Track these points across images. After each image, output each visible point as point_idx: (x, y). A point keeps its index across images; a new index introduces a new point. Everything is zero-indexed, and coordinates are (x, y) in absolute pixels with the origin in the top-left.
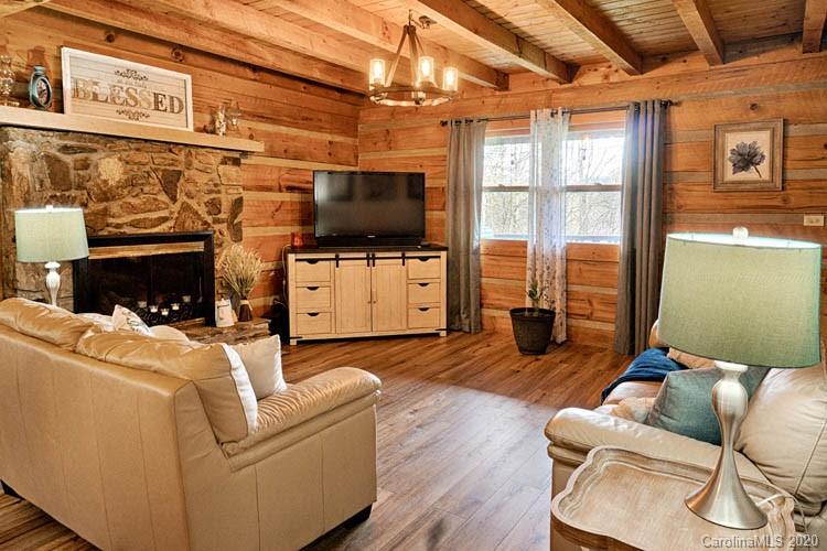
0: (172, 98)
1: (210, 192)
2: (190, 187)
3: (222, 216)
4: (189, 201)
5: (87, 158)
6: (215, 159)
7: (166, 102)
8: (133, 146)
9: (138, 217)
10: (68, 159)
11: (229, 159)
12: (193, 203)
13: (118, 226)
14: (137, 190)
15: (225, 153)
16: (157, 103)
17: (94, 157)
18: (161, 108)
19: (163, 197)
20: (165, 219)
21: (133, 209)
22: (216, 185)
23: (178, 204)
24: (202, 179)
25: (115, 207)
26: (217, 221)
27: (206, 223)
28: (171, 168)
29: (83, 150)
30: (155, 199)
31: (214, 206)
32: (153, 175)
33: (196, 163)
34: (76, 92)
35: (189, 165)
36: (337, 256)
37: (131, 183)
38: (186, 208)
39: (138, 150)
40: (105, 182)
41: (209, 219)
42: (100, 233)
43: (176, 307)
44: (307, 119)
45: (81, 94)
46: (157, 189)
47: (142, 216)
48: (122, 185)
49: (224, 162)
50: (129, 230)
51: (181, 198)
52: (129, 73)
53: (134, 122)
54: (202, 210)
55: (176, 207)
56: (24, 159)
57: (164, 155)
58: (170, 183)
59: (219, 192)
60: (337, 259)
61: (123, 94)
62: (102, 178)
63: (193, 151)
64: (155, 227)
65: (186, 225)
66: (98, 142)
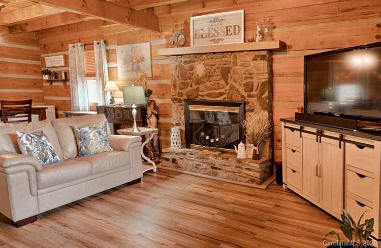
0: (235, 26)
1: (246, 78)
2: (236, 76)
3: (254, 93)
4: (235, 84)
5: (191, 66)
6: (249, 57)
7: (232, 30)
8: (209, 57)
9: (210, 92)
10: (186, 66)
11: (258, 56)
12: (237, 85)
13: (202, 96)
14: (211, 78)
15: (256, 53)
16: (228, 30)
17: (195, 64)
18: (229, 34)
19: (222, 82)
20: (221, 94)
21: (207, 88)
22: (251, 74)
23: (229, 85)
24: (243, 70)
25: (202, 87)
26: (249, 96)
27: (243, 96)
28: (225, 66)
29: (191, 62)
30: (218, 83)
31: (249, 88)
32: (217, 70)
33: (239, 62)
35: (235, 64)
37: (208, 76)
38: (232, 87)
39: (212, 58)
40: (198, 75)
41: (245, 94)
42: (197, 99)
44: (348, 10)
46: (219, 77)
47: (213, 91)
48: (205, 76)
49: (255, 59)
50: (207, 98)
51: (231, 82)
52: (216, 20)
53: (217, 44)
54: (242, 89)
55: (228, 87)
56: (173, 68)
57: (223, 59)
58: (225, 73)
59: (252, 78)
61: (213, 32)
62: (197, 74)
63: (237, 55)
64: (219, 97)
65: (233, 97)
66: (196, 57)
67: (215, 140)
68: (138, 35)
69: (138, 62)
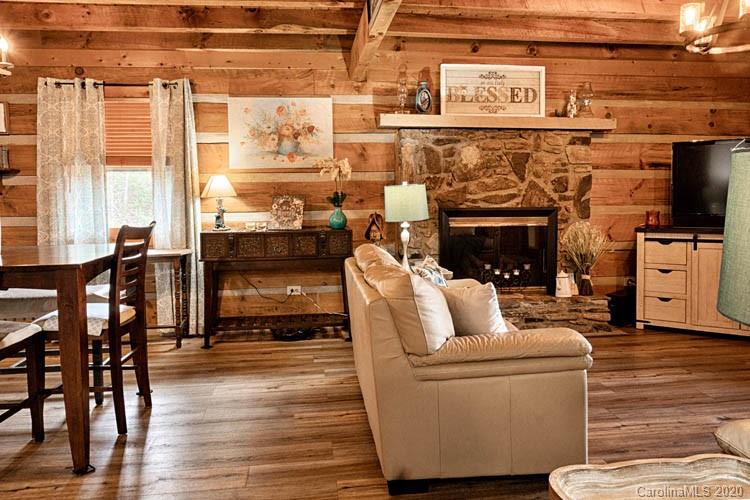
0: (527, 90)
1: (557, 171)
2: (539, 168)
3: (568, 193)
4: (536, 180)
5: (452, 148)
6: (562, 141)
7: (522, 94)
8: (488, 135)
9: (490, 194)
10: (439, 149)
11: (578, 139)
12: (540, 182)
13: (474, 201)
14: (491, 171)
15: (574, 134)
16: (513, 95)
17: (458, 146)
18: (516, 100)
19: (513, 177)
20: (513, 196)
21: (486, 187)
22: (564, 165)
23: (527, 182)
24: (549, 159)
25: (472, 186)
26: (561, 199)
27: (551, 200)
28: (522, 151)
29: (450, 141)
30: (506, 179)
31: (561, 185)
32: (504, 158)
33: (544, 146)
34: (450, 96)
35: (537, 148)
36: (695, 237)
37: (486, 166)
38: (533, 186)
39: (493, 138)
40: (466, 166)
41: (555, 196)
42: (461, 206)
43: (516, 273)
45: (453, 98)
46: (507, 170)
47: (494, 193)
48: (478, 168)
49: (572, 142)
50: (482, 205)
51: (529, 177)
52: (492, 75)
53: (493, 115)
54: (549, 189)
55: (523, 186)
56: (410, 151)
57: (515, 141)
58: (519, 164)
59: (566, 171)
60: (695, 241)
61: (486, 93)
62: (464, 162)
63: (542, 135)
64: (504, 202)
65: (533, 201)
66: (461, 134)
67: (512, 275)
68: (298, 80)
69: (296, 135)
